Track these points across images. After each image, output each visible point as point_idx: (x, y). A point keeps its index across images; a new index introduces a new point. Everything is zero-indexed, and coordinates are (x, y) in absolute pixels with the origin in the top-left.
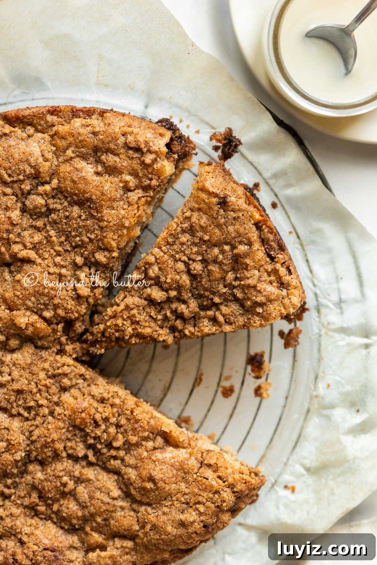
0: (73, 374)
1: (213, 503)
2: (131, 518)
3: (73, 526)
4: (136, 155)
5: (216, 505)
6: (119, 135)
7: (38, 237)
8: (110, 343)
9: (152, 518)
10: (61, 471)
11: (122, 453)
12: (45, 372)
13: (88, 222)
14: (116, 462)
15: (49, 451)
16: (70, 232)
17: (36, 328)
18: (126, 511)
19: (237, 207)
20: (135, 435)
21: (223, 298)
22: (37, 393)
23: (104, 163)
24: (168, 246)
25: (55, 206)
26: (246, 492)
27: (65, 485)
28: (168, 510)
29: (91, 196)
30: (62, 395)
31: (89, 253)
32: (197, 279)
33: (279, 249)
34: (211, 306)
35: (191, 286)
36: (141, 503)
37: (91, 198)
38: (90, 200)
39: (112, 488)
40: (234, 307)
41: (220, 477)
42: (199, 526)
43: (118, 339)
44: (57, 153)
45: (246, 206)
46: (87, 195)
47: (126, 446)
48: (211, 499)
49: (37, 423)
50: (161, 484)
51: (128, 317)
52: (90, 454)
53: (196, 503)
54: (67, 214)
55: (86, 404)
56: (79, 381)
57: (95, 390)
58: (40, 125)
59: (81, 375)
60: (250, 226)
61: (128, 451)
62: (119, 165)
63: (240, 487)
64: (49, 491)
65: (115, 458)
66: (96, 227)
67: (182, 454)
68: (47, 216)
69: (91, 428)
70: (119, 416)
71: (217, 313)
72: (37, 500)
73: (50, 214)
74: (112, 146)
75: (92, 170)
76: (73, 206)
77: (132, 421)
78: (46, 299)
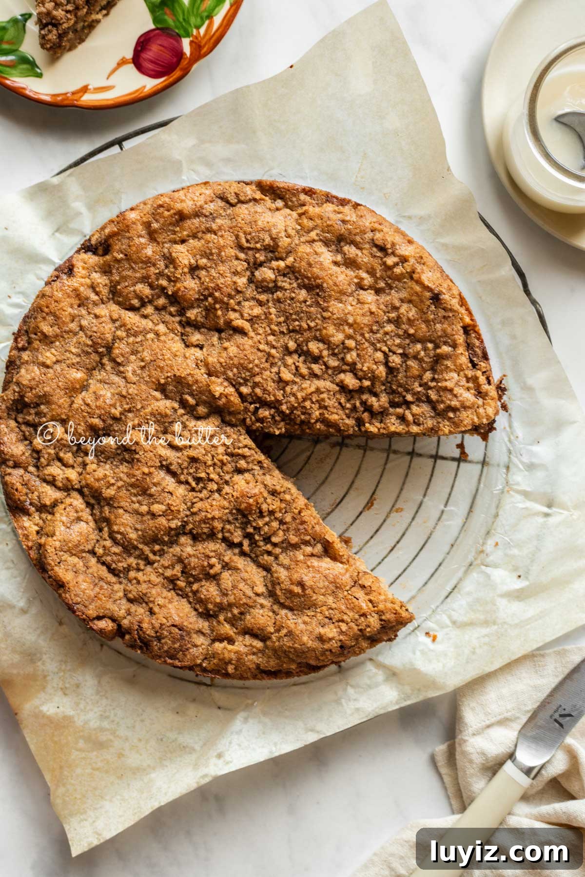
0: (252, 458)
1: (357, 625)
2: (269, 619)
3: (207, 610)
4: (379, 254)
5: (360, 628)
6: (368, 230)
7: (257, 311)
8: (293, 426)
9: (291, 624)
10: (212, 551)
11: (278, 550)
12: (224, 448)
13: (312, 309)
14: (270, 557)
15: (207, 528)
16: (291, 314)
17: (229, 401)
18: (266, 610)
19: (449, 307)
20: (296, 536)
21: (415, 397)
22: (211, 466)
23: (345, 254)
24: (371, 334)
25: (284, 284)
26: (394, 624)
27: (211, 566)
28: (309, 620)
29: (322, 283)
30: (235, 476)
31: (304, 341)
32: (393, 373)
33: (483, 357)
34: (402, 404)
35: (386, 380)
36: (283, 606)
37: (322, 286)
38: (319, 286)
39: (258, 583)
40: (425, 408)
41: (370, 601)
42: (336, 645)
43: (302, 422)
44: (301, 233)
45: (459, 307)
46: (319, 281)
47: (284, 545)
48: (356, 620)
49: (201, 495)
50: (309, 591)
51: (317, 401)
52: (246, 543)
53: (339, 621)
54: (293, 295)
55: (256, 491)
56: (255, 467)
57: (268, 480)
58: (291, 201)
59: (260, 462)
60: (458, 327)
61: (285, 550)
62: (360, 260)
63: (388, 616)
64: (194, 568)
65: (269, 553)
66: (319, 316)
67: (338, 567)
68: (273, 294)
69: (254, 516)
70: (286, 512)
71: (406, 411)
72: (179, 574)
73: (276, 292)
74: (358, 239)
75: (331, 259)
76: (301, 289)
77: (298, 521)
78: (248, 374)
